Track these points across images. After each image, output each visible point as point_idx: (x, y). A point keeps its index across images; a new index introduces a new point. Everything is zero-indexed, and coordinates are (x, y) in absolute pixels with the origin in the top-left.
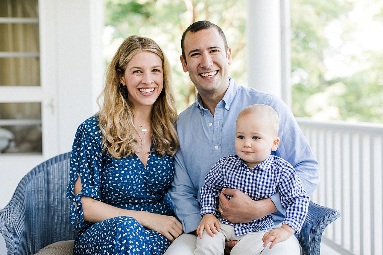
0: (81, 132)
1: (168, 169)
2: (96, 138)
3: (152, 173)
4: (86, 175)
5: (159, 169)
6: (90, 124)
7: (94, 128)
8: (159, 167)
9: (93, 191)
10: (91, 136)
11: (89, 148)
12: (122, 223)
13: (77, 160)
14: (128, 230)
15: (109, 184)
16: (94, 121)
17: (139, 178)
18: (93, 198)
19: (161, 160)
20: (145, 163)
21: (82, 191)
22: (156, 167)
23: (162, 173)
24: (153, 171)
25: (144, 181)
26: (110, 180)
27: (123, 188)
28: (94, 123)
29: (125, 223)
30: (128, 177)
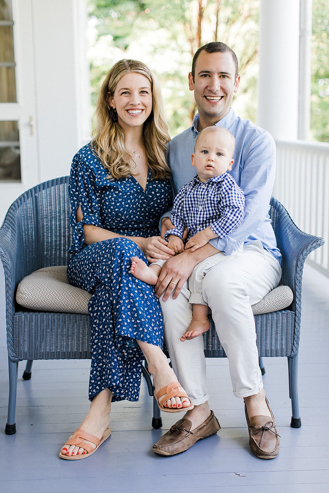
0: (77, 162)
1: (166, 191)
2: (91, 167)
3: (151, 196)
4: (85, 204)
5: (158, 192)
6: (85, 154)
7: (89, 157)
8: (157, 190)
9: (93, 218)
10: (87, 166)
11: (86, 177)
12: (121, 242)
13: (76, 189)
14: (127, 248)
15: (111, 209)
16: (88, 151)
17: (138, 202)
18: (95, 225)
19: (159, 183)
20: (144, 187)
21: (83, 219)
22: (155, 191)
23: (160, 196)
24: (151, 194)
25: (144, 205)
26: (112, 205)
27: (125, 213)
28: (89, 153)
29: (123, 243)
30: (129, 201)
